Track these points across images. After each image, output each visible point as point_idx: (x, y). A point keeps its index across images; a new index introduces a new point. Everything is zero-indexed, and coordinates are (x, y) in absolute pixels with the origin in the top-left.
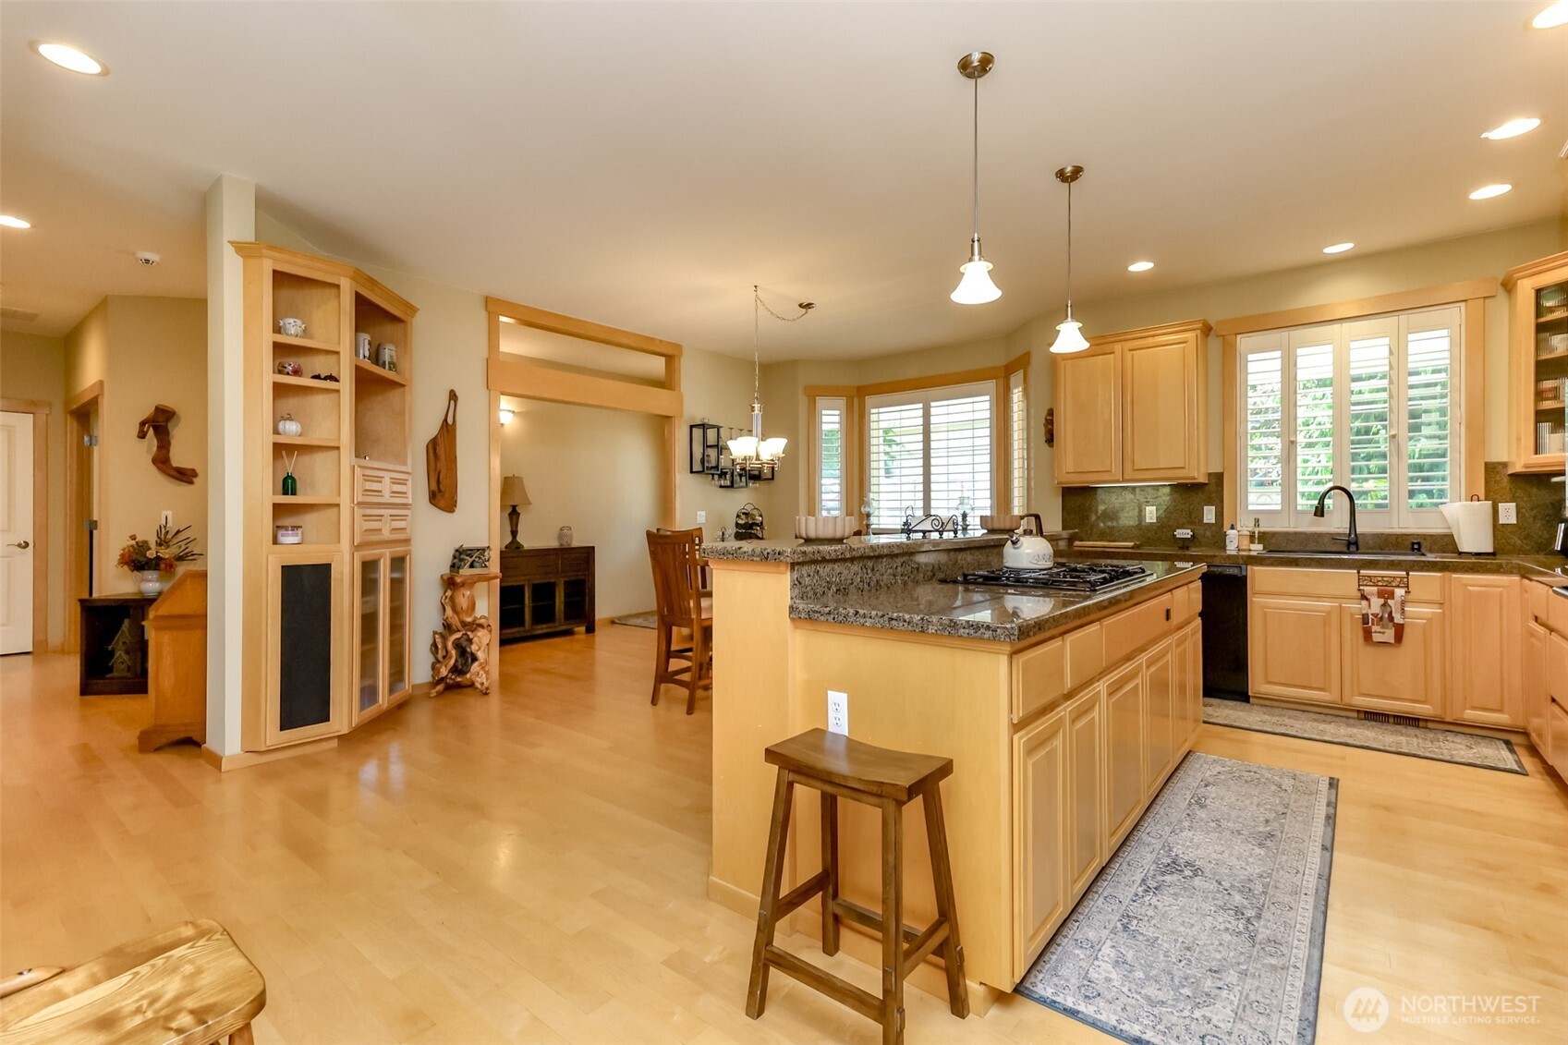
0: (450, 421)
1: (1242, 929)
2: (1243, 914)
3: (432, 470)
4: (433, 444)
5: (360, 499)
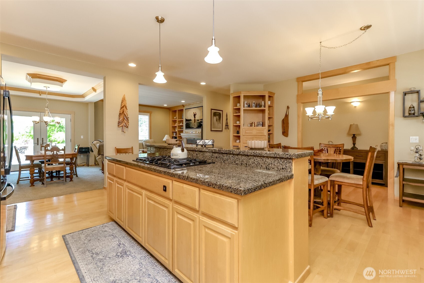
0: (287, 114)
1: (92, 251)
2: (96, 254)
3: (283, 127)
4: (283, 120)
5: (244, 135)
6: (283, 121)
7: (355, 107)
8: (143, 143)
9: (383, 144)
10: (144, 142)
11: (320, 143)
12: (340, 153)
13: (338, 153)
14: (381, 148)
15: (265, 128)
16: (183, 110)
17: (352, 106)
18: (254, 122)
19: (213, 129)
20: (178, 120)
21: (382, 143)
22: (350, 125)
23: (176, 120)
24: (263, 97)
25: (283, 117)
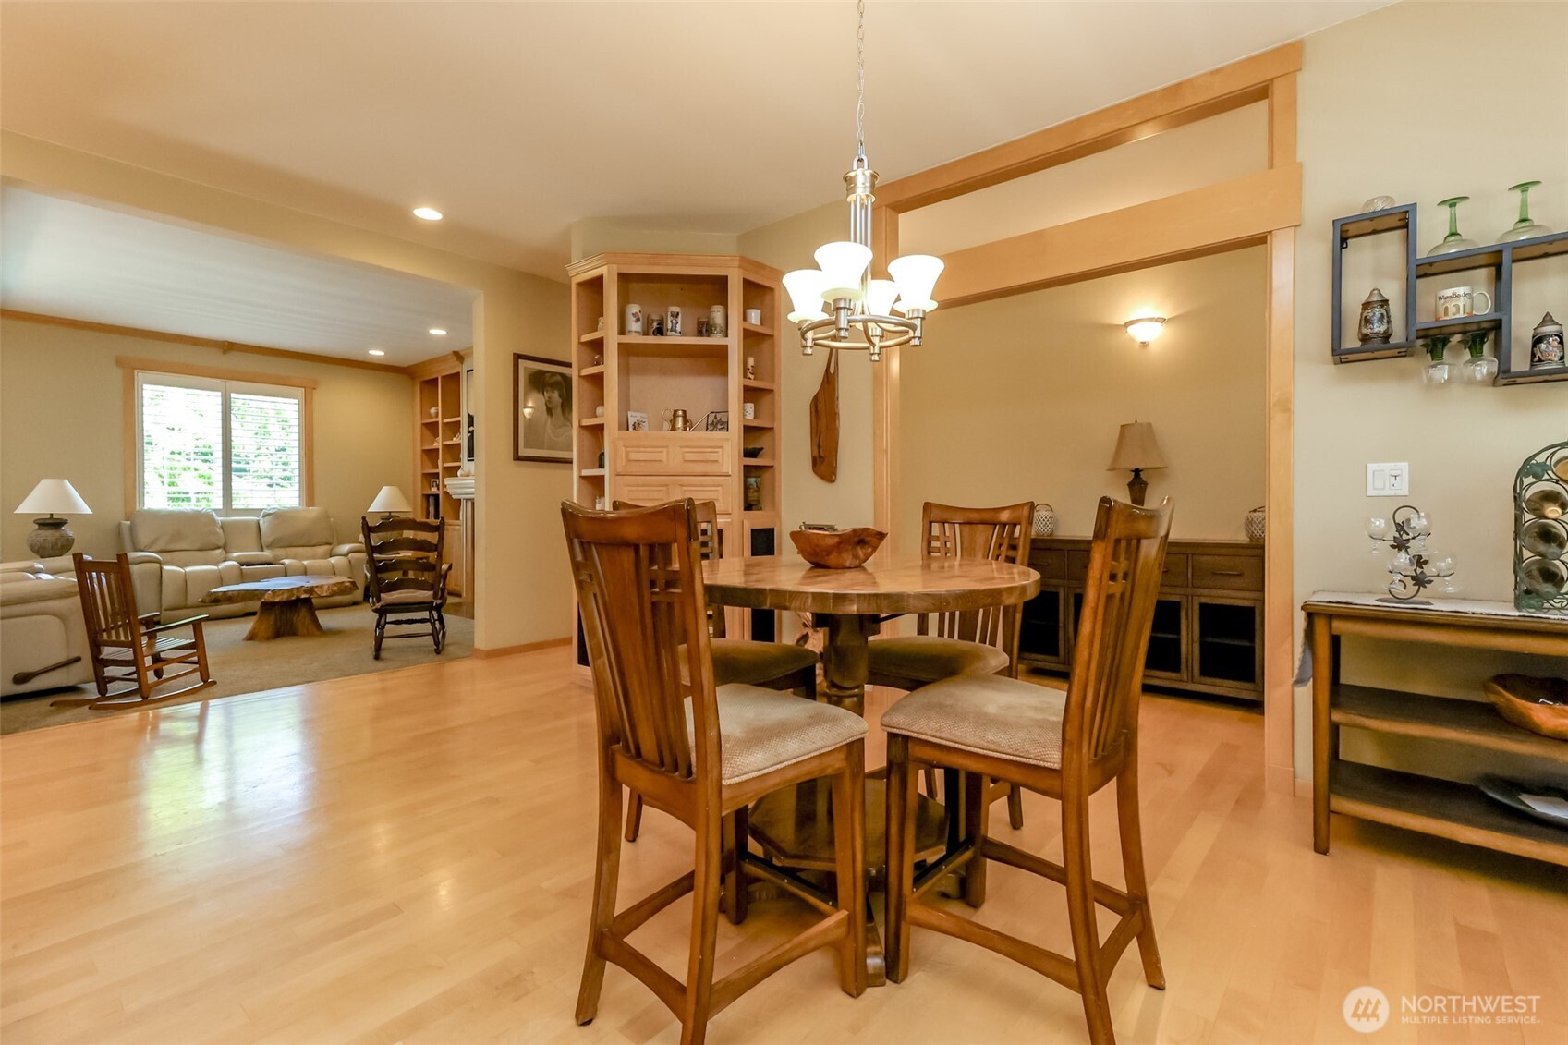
0: (832, 371)
3: (814, 431)
4: (816, 400)
5: (620, 470)
6: (816, 407)
7: (1144, 344)
8: (261, 522)
9: (1256, 514)
10: (264, 516)
11: (926, 503)
12: (1011, 553)
13: (1002, 558)
14: (1247, 530)
15: (727, 439)
16: (457, 375)
17: (1132, 340)
18: (684, 412)
19: (523, 452)
20: (445, 421)
21: (1255, 511)
22: (1122, 426)
23: (438, 422)
24: (717, 287)
25: (815, 386)
